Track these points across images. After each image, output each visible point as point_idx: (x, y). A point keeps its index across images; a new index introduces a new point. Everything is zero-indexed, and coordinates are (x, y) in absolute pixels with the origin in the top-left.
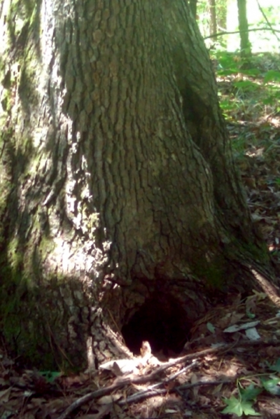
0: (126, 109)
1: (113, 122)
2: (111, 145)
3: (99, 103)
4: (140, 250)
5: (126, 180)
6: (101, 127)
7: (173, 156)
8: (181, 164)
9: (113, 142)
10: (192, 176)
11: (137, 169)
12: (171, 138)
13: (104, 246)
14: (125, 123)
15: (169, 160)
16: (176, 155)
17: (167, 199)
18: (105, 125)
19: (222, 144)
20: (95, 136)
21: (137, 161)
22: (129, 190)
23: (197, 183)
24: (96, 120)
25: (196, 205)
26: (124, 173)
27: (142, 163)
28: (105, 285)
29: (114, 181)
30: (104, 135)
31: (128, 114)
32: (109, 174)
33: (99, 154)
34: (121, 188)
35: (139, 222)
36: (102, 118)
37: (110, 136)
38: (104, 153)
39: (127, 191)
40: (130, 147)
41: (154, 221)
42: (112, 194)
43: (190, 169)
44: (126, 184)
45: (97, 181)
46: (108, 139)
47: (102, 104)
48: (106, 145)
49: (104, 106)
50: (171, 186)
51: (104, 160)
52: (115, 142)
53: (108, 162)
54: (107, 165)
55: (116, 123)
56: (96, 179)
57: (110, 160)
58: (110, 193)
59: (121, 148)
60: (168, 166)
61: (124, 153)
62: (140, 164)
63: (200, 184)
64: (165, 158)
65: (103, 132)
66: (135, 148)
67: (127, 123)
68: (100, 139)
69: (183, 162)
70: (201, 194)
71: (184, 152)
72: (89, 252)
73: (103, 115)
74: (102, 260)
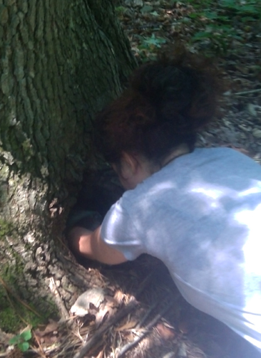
0: (45, 10)
1: (33, 29)
2: (33, 56)
3: (15, 9)
4: (68, 155)
5: (50, 89)
6: (20, 38)
7: (84, 45)
8: (92, 51)
9: (34, 52)
10: (103, 63)
11: (59, 74)
12: (81, 26)
13: (43, 173)
14: (45, 26)
15: (82, 51)
16: (87, 43)
17: (86, 95)
18: (25, 35)
19: (112, 13)
20: (13, 50)
21: (58, 65)
22: (54, 100)
23: (109, 67)
24: (14, 31)
25: (109, 91)
26: (47, 83)
27: (63, 66)
28: (52, 215)
29: (39, 97)
30: (24, 46)
31: (48, 14)
32: (33, 91)
33: (20, 71)
34: (46, 101)
35: (64, 129)
36: (21, 27)
37: (31, 46)
38: (25, 67)
39: (51, 102)
40: (51, 53)
41: (78, 122)
42: (39, 111)
43: (101, 55)
44: (50, 94)
45: (21, 103)
46: (28, 50)
47: (20, 10)
48: (27, 58)
49: (23, 12)
50: (88, 79)
51: (26, 75)
52: (36, 52)
53: (31, 77)
54: (30, 80)
55: (36, 29)
56: (20, 100)
57: (32, 74)
58: (36, 111)
59: (43, 56)
60: (81, 58)
61: (46, 60)
62: (61, 68)
63: (111, 68)
64: (79, 50)
65: (22, 44)
66: (56, 52)
67: (47, 25)
68: (20, 53)
69: (94, 49)
70: (113, 78)
71: (92, 37)
72: (30, 187)
73: (22, 22)
74: (43, 189)
